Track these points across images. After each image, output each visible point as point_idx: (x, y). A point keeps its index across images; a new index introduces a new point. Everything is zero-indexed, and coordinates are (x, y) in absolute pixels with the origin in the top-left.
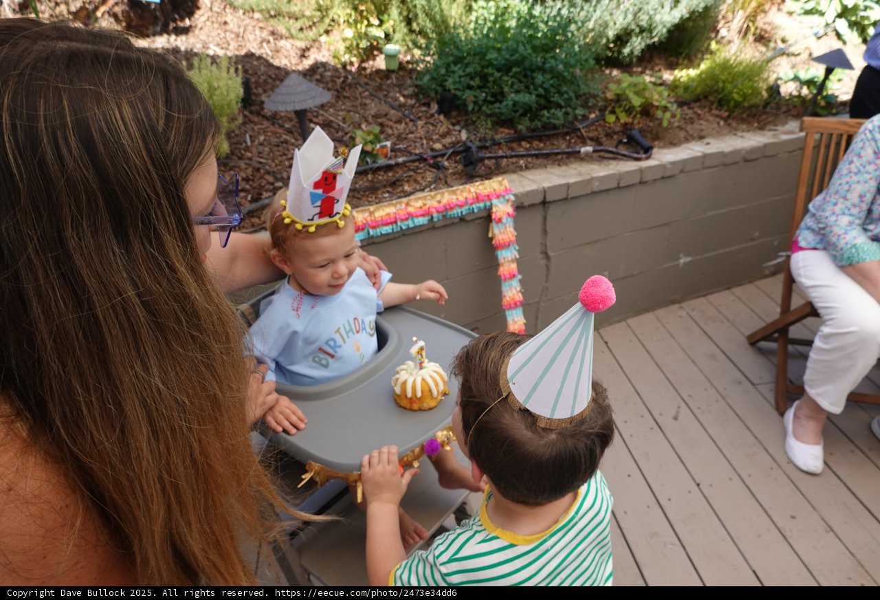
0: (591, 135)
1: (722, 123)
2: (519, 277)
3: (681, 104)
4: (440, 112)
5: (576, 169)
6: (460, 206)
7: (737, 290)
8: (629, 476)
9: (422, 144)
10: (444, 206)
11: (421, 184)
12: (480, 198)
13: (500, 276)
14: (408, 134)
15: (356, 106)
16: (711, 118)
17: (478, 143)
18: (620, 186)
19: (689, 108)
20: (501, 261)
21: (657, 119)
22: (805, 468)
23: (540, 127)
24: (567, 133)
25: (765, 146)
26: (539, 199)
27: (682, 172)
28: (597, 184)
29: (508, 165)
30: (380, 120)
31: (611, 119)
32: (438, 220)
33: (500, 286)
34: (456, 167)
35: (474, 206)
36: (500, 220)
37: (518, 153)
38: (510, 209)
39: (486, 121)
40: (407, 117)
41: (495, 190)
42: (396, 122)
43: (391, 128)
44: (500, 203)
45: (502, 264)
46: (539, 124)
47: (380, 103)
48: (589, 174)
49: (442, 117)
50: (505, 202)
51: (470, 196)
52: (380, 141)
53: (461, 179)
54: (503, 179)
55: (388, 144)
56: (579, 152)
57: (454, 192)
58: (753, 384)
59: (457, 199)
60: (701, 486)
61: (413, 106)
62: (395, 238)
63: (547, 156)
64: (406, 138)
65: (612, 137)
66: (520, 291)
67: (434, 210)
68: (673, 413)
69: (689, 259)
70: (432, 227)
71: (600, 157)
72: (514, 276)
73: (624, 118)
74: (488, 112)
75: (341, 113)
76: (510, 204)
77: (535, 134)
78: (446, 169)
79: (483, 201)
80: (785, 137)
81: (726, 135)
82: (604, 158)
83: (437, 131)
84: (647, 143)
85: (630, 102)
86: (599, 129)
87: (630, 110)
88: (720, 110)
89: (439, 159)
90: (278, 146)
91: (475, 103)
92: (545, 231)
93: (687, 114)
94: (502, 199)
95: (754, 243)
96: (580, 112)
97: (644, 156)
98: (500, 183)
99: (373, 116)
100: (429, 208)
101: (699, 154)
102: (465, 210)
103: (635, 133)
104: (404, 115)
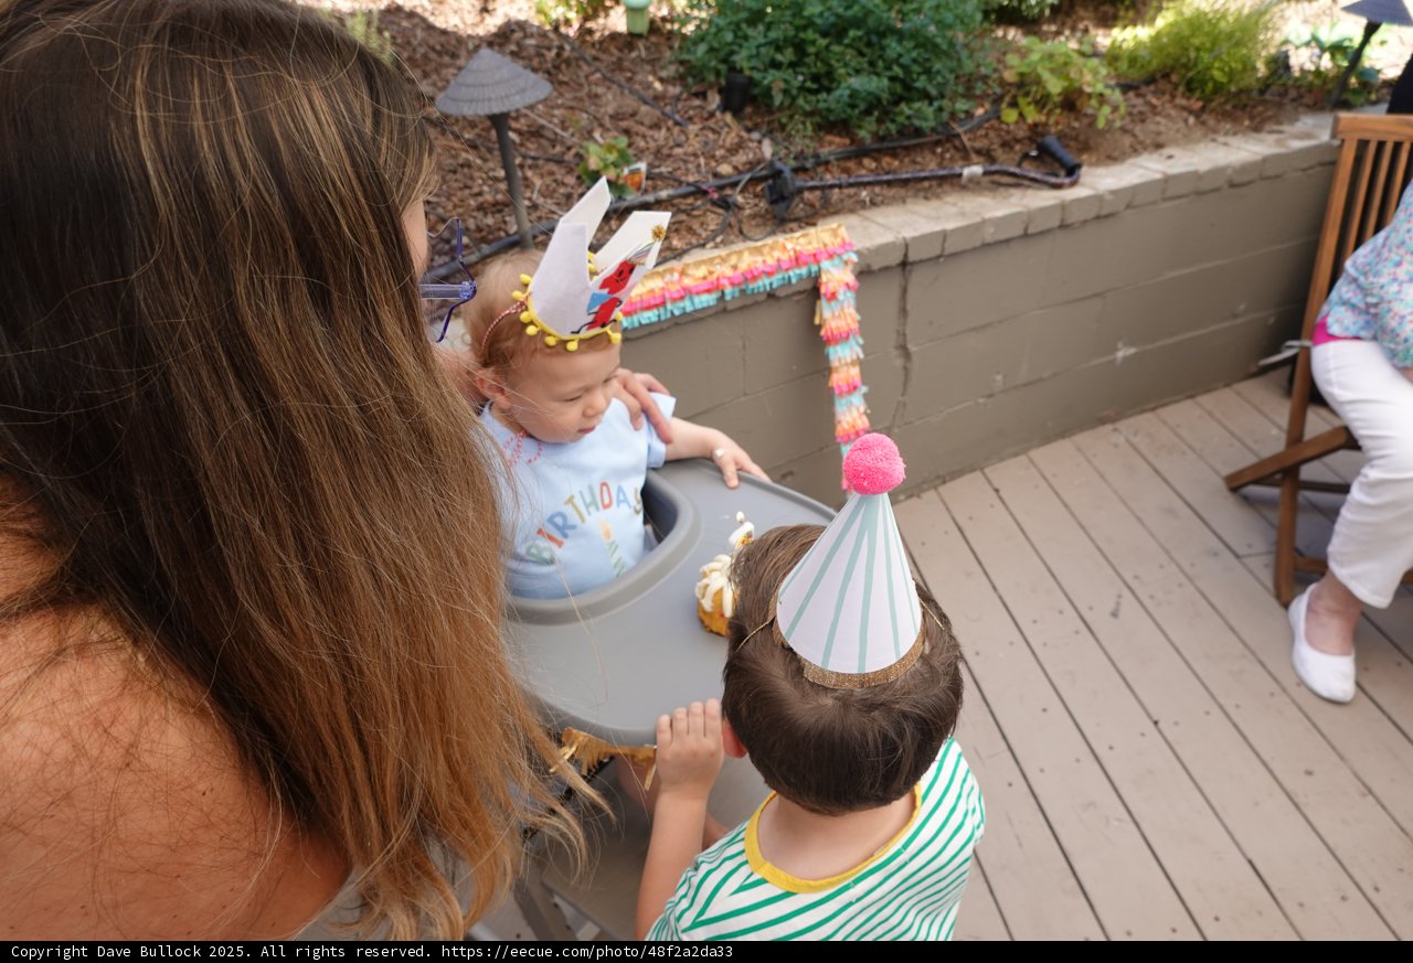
0: (978, 145)
1: (1192, 120)
2: (864, 389)
3: (1126, 88)
4: (725, 107)
5: (954, 205)
6: (769, 274)
7: (1204, 399)
8: (1045, 710)
9: (699, 166)
10: (743, 274)
11: (699, 235)
12: (803, 259)
13: (832, 388)
14: (671, 148)
15: (581, 100)
16: (1173, 112)
17: (793, 163)
18: (1027, 234)
19: (1138, 95)
20: (835, 363)
21: (1086, 115)
22: (1325, 693)
23: (894, 132)
24: (938, 143)
25: (1266, 160)
26: (896, 258)
27: (1128, 206)
28: (992, 230)
29: (842, 200)
30: (624, 124)
31: (1010, 116)
32: (733, 298)
33: (831, 404)
34: (756, 205)
35: (791, 273)
36: (833, 296)
37: (860, 180)
38: (850, 278)
39: (804, 123)
40: (670, 118)
41: (825, 245)
42: (651, 127)
43: (644, 137)
44: (834, 266)
45: (837, 369)
46: (893, 128)
47: (622, 93)
48: (978, 214)
49: (728, 117)
50: (842, 265)
51: (784, 257)
52: (628, 163)
53: (765, 225)
54: (839, 226)
55: (642, 166)
56: (960, 175)
57: (758, 251)
58: (1237, 556)
59: (764, 262)
60: (1161, 725)
61: (678, 98)
62: (662, 330)
63: (905, 183)
64: (669, 156)
65: (1012, 148)
66: (865, 413)
67: (726, 282)
68: (1111, 606)
69: (1132, 351)
70: (722, 310)
71: (993, 182)
72: (855, 388)
73: (1032, 115)
74: (808, 108)
75: (556, 112)
76: (850, 267)
77: (885, 144)
78: (740, 208)
79: (806, 264)
80: (1297, 144)
81: (1199, 141)
82: (1000, 185)
83: (721, 143)
84: (1070, 157)
85: (1044, 88)
86: (992, 134)
87: (1042, 102)
88: (1189, 98)
89: (728, 192)
90: (455, 172)
91: (785, 92)
92: (904, 312)
93: (1134, 106)
94: (836, 260)
95: (1238, 321)
96: (961, 105)
97: (1067, 181)
98: (834, 233)
99: (611, 117)
100: (718, 279)
101: (1158, 176)
102: (776, 280)
103: (1051, 141)
104: (663, 114)
